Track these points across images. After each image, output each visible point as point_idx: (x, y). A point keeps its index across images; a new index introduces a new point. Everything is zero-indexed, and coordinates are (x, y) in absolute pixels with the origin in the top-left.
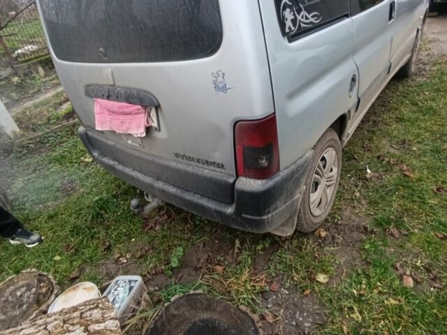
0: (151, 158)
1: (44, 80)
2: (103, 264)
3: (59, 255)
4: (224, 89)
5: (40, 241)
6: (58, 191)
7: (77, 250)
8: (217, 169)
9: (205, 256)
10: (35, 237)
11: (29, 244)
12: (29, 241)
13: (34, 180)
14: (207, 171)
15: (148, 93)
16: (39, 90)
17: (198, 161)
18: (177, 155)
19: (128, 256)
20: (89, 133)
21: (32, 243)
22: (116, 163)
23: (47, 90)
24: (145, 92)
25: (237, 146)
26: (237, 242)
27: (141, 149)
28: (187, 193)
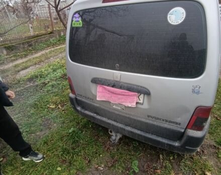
0: (128, 116)
1: (6, 57)
2: (89, 172)
3: (60, 166)
4: (198, 93)
5: (43, 158)
6: (41, 125)
7: (70, 163)
8: (175, 125)
9: (146, 164)
10: (40, 156)
11: (36, 160)
12: (37, 158)
13: (21, 118)
14: (166, 125)
15: (144, 88)
16: (3, 62)
17: (163, 120)
18: (149, 116)
19: (103, 166)
20: (78, 98)
21: (38, 159)
22: (95, 115)
23: (8, 63)
24: (141, 87)
25: (194, 117)
26: (161, 156)
27: (123, 111)
28: (148, 134)
